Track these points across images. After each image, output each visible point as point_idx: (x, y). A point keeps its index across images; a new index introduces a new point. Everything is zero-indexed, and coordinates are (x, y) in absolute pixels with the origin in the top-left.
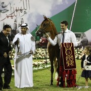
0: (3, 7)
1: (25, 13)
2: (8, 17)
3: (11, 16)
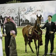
0: (31, 9)
1: (42, 12)
2: (33, 14)
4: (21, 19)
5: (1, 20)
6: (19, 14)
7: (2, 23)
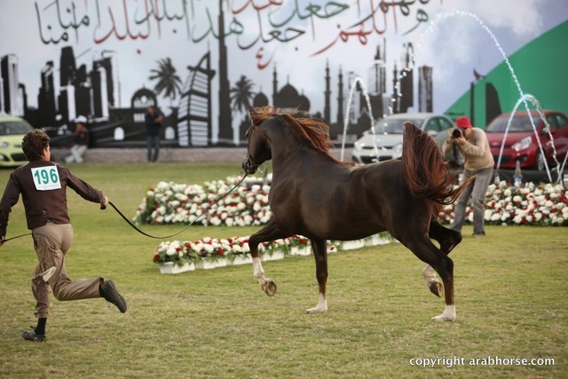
2: (345, 36)
3: (361, 34)
4: (243, 84)
5: (71, 90)
6: (221, 37)
7: (72, 115)
